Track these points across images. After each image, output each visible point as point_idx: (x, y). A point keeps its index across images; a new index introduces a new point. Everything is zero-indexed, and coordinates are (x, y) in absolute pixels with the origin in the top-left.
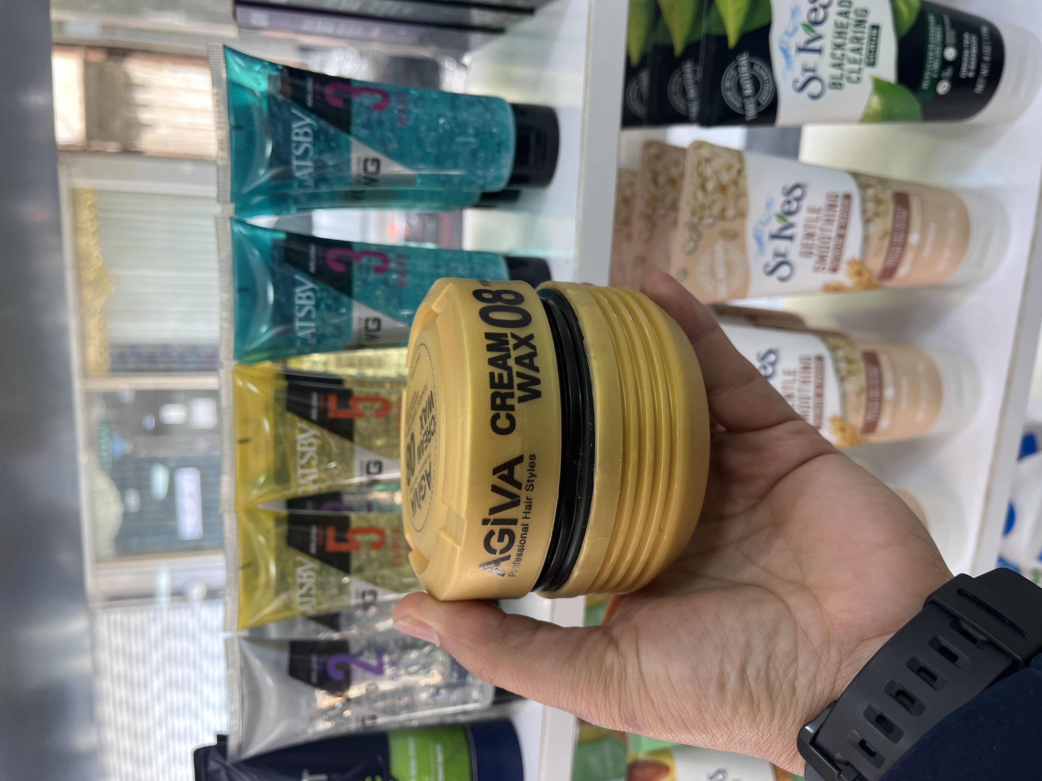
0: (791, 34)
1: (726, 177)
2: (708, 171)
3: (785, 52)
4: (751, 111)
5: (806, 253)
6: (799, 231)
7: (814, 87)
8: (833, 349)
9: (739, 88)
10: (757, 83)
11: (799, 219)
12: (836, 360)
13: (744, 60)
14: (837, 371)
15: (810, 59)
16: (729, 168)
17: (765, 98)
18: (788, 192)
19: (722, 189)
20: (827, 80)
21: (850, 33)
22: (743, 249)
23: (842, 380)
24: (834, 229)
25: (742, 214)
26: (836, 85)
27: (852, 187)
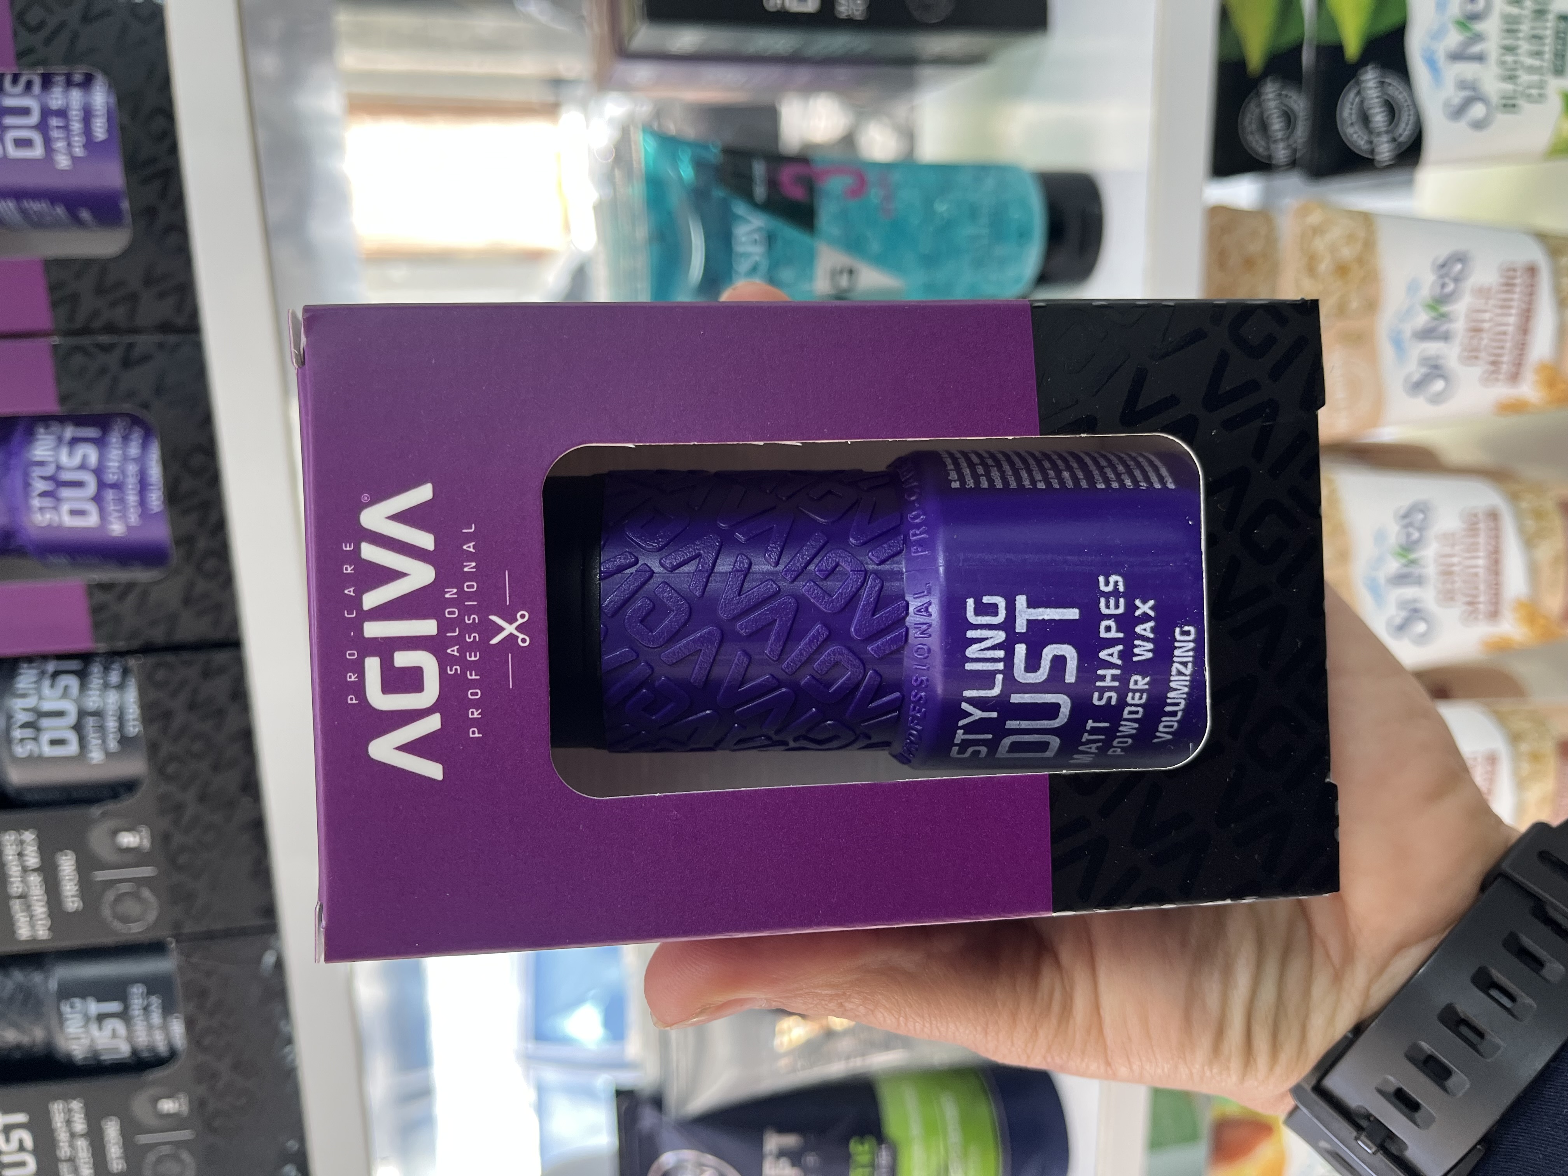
0: (1438, 34)
1: (1347, 253)
2: (1320, 244)
3: (1431, 63)
4: (1385, 151)
5: (1471, 355)
6: (1459, 326)
7: (1478, 111)
8: (1514, 498)
9: (1365, 119)
10: (1392, 110)
11: (1461, 308)
12: (1519, 516)
13: (1370, 77)
14: (1521, 530)
15: (1468, 70)
16: (1350, 238)
17: (1405, 131)
18: (1443, 267)
19: (1342, 270)
20: (1495, 99)
21: (1525, 28)
22: (1372, 358)
23: (1529, 542)
24: (1512, 320)
25: (1371, 306)
26: (1509, 105)
27: (1536, 254)
